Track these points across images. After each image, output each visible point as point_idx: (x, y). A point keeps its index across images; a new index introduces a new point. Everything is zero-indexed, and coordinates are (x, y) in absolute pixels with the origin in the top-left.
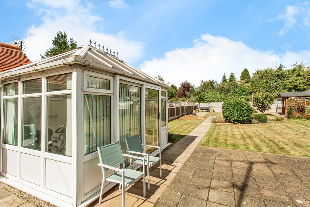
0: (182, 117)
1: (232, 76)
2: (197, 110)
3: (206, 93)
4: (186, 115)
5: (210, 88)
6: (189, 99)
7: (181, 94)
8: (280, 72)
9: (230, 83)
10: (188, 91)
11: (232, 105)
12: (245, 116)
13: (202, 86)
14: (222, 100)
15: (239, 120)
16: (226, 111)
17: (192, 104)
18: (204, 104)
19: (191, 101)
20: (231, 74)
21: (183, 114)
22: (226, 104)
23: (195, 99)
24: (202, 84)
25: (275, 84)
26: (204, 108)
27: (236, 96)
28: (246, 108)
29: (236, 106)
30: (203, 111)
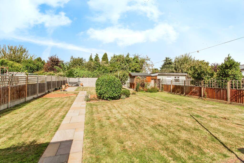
0: (47, 95)
1: (97, 57)
2: (66, 84)
3: (75, 69)
4: (53, 91)
5: (79, 65)
6: (58, 74)
7: (49, 68)
8: (128, 59)
9: (95, 62)
10: (57, 65)
11: (107, 82)
12: (117, 93)
13: (72, 62)
14: (89, 76)
15: (112, 96)
16: (101, 88)
17: (61, 79)
18: (73, 79)
19: (60, 75)
20: (96, 55)
21: (50, 90)
22: (100, 80)
23: (65, 74)
24: (72, 60)
25: (125, 66)
26: (73, 83)
27: (100, 73)
28: (118, 85)
29: (110, 82)
30: (72, 86)
